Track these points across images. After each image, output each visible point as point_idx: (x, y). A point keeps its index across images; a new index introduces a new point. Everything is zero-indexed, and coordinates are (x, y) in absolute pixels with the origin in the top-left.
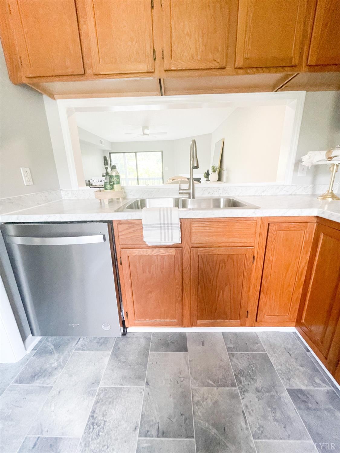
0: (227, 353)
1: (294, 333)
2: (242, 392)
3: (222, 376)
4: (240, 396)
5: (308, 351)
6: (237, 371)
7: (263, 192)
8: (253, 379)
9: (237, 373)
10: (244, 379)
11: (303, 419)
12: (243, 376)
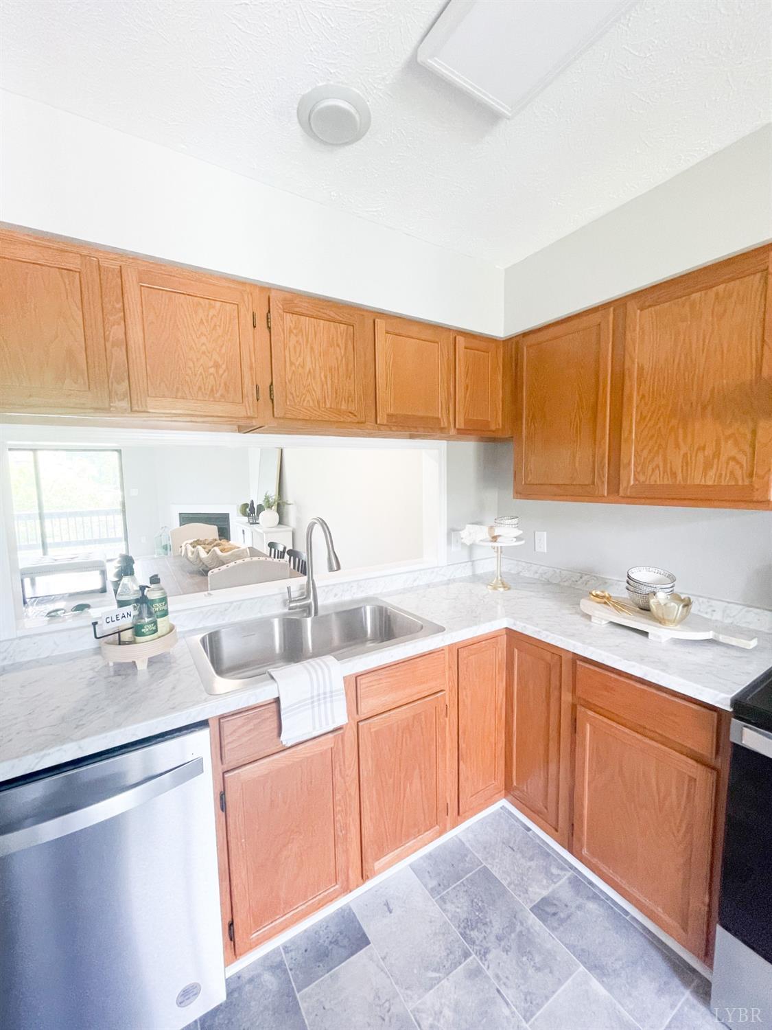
0: (434, 900)
1: (503, 808)
2: (483, 958)
3: (446, 949)
4: (482, 965)
5: (529, 829)
6: (462, 926)
7: (415, 580)
8: (485, 924)
9: (462, 929)
10: (477, 933)
11: (562, 942)
12: (473, 929)
